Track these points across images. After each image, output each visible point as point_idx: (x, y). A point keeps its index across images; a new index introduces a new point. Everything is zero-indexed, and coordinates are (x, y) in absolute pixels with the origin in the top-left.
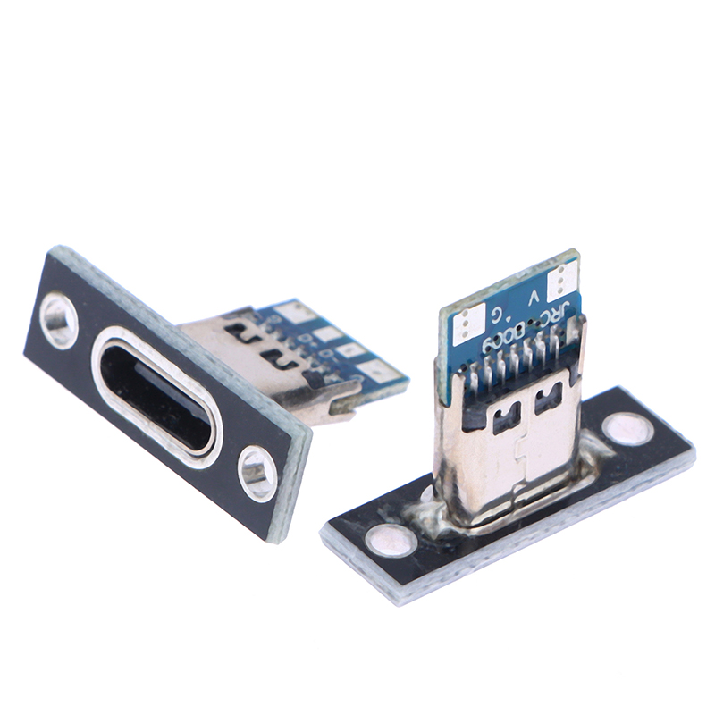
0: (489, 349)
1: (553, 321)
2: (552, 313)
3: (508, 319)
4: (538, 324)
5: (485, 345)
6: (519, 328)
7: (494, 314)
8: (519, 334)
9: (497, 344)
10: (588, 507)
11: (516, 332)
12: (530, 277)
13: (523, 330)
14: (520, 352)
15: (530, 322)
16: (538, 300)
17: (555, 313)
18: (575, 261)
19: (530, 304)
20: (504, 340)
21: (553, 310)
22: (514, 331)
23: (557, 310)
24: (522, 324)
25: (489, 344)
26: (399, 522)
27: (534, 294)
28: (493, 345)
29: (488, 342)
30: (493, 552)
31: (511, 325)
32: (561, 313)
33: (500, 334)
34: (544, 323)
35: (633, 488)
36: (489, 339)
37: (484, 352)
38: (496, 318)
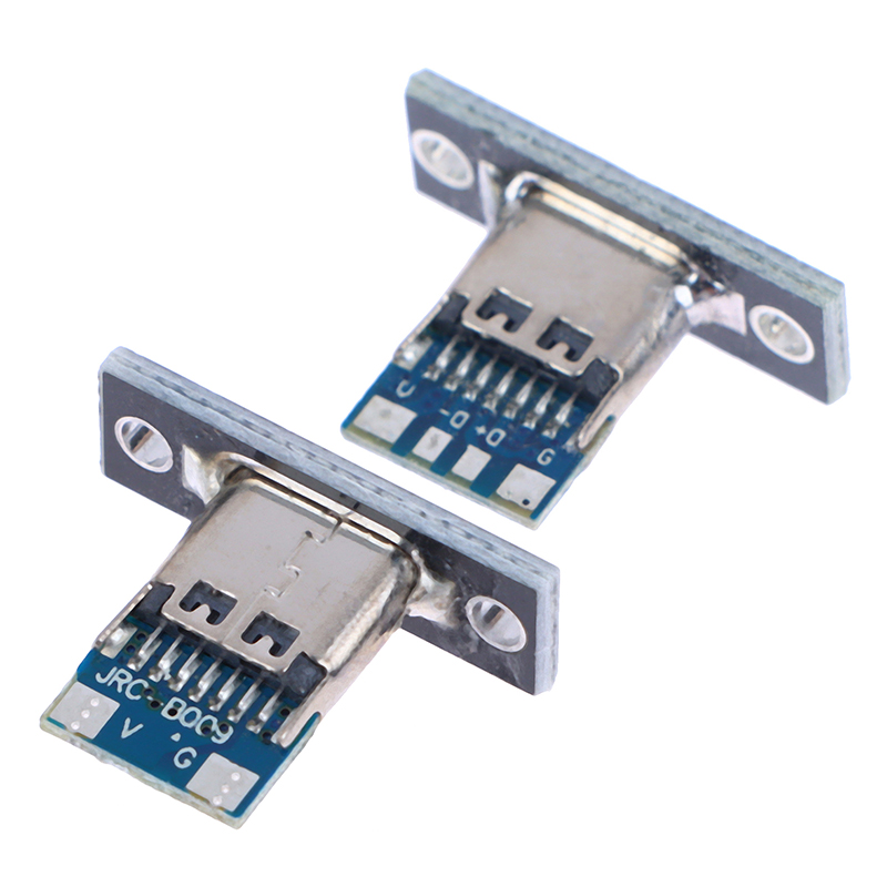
0: (224, 728)
1: (130, 677)
2: (125, 686)
3: (176, 737)
4: (148, 691)
5: (224, 738)
6: (172, 712)
7: (187, 763)
8: (178, 705)
9: (210, 722)
10: (269, 440)
11: (180, 710)
12: (114, 757)
13: (170, 705)
14: (193, 683)
15: (155, 704)
16: (128, 721)
17: (121, 682)
18: (52, 717)
19: (140, 726)
20: (200, 719)
21: (120, 690)
22: (180, 716)
23: (115, 683)
24: (164, 713)
25: (219, 733)
26: (467, 625)
27: (126, 734)
28: (215, 727)
29: (218, 738)
30: (411, 513)
31: (176, 726)
32: (114, 675)
33: (198, 731)
34: (141, 685)
35: (204, 403)
36: (214, 739)
37: (231, 730)
38: (187, 755)
